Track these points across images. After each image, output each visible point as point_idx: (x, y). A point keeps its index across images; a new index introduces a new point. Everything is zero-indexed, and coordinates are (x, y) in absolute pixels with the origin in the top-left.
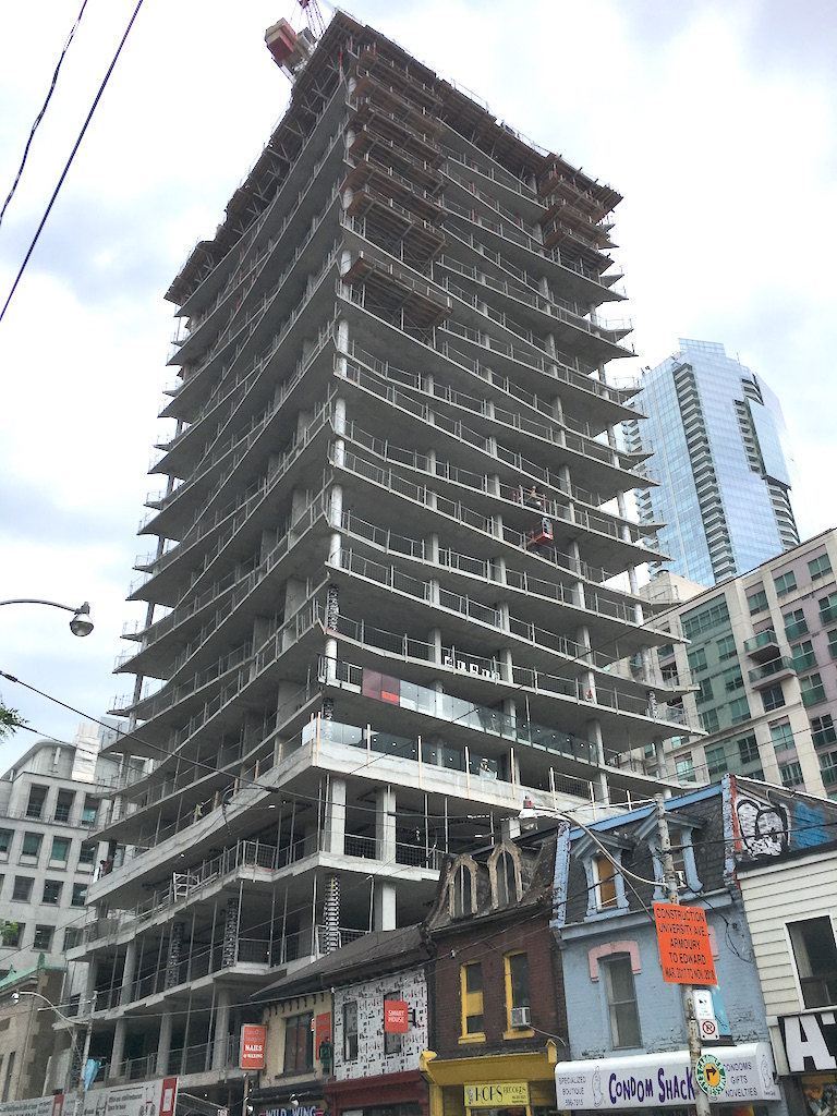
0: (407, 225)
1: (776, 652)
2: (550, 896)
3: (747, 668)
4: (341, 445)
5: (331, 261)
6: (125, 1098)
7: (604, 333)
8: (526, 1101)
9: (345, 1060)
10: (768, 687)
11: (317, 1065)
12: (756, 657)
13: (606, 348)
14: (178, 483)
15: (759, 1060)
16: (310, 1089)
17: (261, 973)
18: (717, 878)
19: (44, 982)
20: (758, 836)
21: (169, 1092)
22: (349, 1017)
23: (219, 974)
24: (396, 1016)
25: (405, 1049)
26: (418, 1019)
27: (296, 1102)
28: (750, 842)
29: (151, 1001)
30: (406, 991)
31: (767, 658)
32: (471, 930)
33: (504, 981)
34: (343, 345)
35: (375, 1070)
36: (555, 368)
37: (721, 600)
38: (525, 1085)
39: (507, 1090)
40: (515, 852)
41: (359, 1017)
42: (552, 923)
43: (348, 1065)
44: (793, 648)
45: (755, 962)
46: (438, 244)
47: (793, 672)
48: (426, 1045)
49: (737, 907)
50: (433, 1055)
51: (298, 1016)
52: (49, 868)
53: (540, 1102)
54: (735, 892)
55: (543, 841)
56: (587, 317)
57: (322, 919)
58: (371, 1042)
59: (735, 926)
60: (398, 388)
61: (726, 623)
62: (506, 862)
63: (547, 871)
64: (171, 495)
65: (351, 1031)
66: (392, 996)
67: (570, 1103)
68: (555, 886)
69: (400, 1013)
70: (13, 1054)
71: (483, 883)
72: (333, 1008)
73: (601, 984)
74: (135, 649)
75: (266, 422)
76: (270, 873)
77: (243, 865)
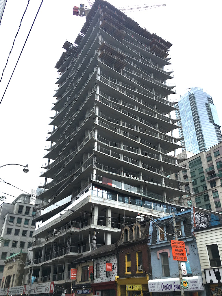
0: (115, 60)
1: (214, 172)
2: (148, 237)
3: (206, 176)
4: (97, 118)
5: (95, 70)
6: (41, 287)
7: (168, 87)
8: (141, 289)
9: (96, 278)
10: (212, 181)
11: (89, 279)
12: (209, 173)
13: (169, 91)
14: (56, 127)
15: (199, 280)
16: (88, 285)
17: (76, 255)
18: (189, 233)
19: (22, 256)
20: (200, 223)
21: (52, 285)
22: (98, 267)
23: (65, 255)
24: (109, 267)
25: (111, 275)
26: (114, 268)
27: (84, 288)
28: (198, 224)
29: (49, 262)
30: (112, 261)
31: (212, 174)
32: (128, 245)
33: (136, 259)
34: (98, 92)
35: (104, 281)
36: (155, 97)
37: (199, 158)
38: (141, 285)
39: (136, 286)
40: (139, 226)
41: (100, 267)
42: (148, 244)
43: (97, 279)
44: (219, 171)
45: (198, 255)
46: (123, 65)
47: (219, 177)
48: (116, 274)
49: (194, 241)
50: (118, 277)
51: (85, 267)
52: (24, 227)
53: (145, 290)
54: (194, 237)
55: (147, 223)
56: (163, 83)
57: (91, 241)
58: (103, 273)
59: (194, 246)
60: (112, 103)
61: (201, 164)
62: (137, 228)
63: (147, 231)
64: (54, 131)
65: (98, 271)
66: (108, 262)
67: (152, 290)
68: (149, 234)
69: (110, 266)
70: (14, 275)
71: (131, 233)
72: (94, 264)
73: (160, 260)
74: (45, 171)
75: (78, 112)
76: (79, 229)
77: (72, 227)
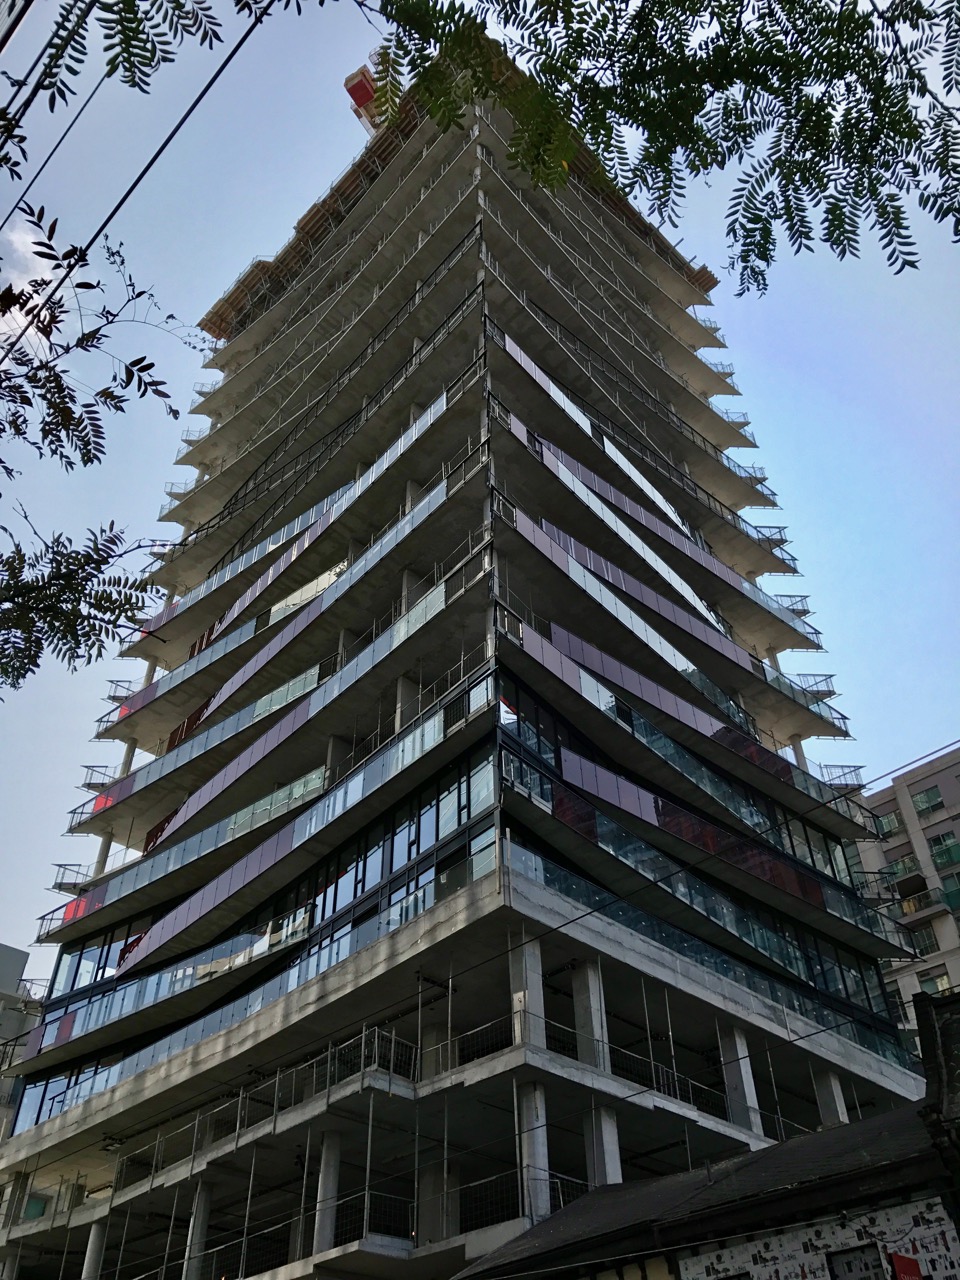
17: (403, 1254)
44: (945, 879)
47: (946, 908)
76: (411, 1086)
77: (375, 1066)
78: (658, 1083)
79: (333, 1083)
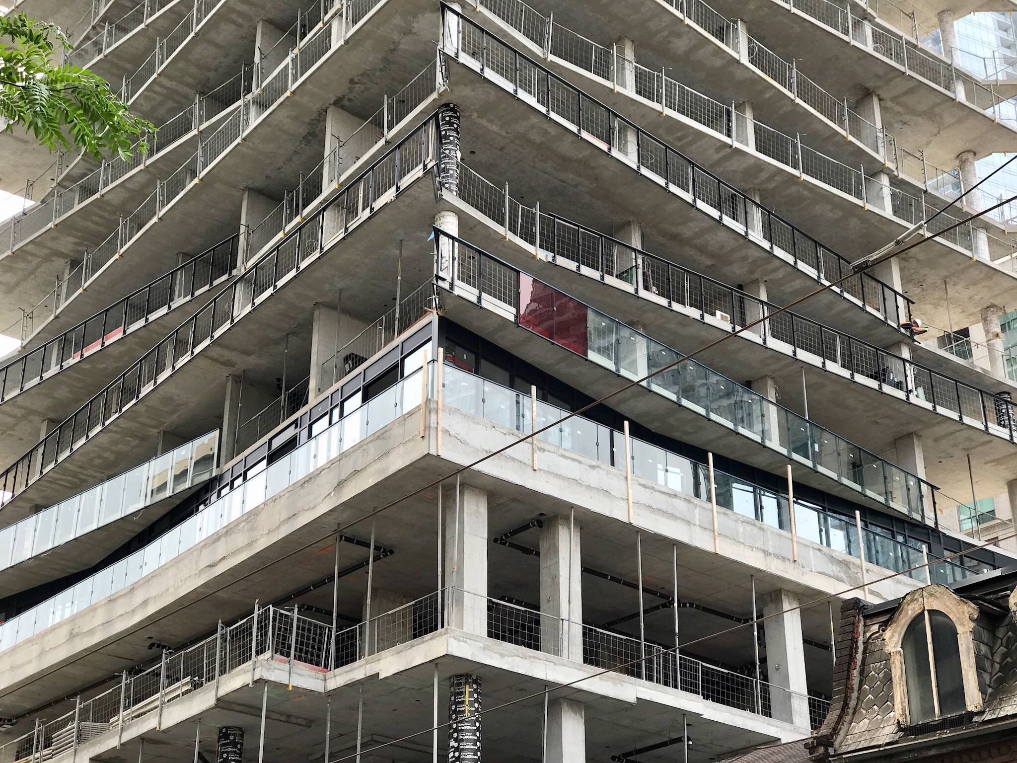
76: (321, 675)
77: (268, 654)
78: (649, 669)
79: (223, 672)
